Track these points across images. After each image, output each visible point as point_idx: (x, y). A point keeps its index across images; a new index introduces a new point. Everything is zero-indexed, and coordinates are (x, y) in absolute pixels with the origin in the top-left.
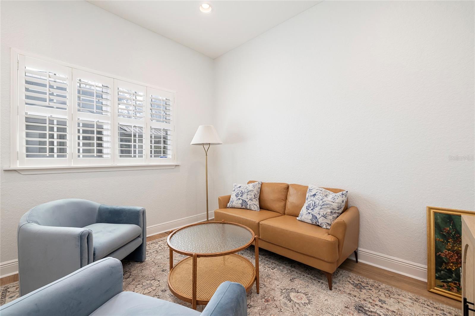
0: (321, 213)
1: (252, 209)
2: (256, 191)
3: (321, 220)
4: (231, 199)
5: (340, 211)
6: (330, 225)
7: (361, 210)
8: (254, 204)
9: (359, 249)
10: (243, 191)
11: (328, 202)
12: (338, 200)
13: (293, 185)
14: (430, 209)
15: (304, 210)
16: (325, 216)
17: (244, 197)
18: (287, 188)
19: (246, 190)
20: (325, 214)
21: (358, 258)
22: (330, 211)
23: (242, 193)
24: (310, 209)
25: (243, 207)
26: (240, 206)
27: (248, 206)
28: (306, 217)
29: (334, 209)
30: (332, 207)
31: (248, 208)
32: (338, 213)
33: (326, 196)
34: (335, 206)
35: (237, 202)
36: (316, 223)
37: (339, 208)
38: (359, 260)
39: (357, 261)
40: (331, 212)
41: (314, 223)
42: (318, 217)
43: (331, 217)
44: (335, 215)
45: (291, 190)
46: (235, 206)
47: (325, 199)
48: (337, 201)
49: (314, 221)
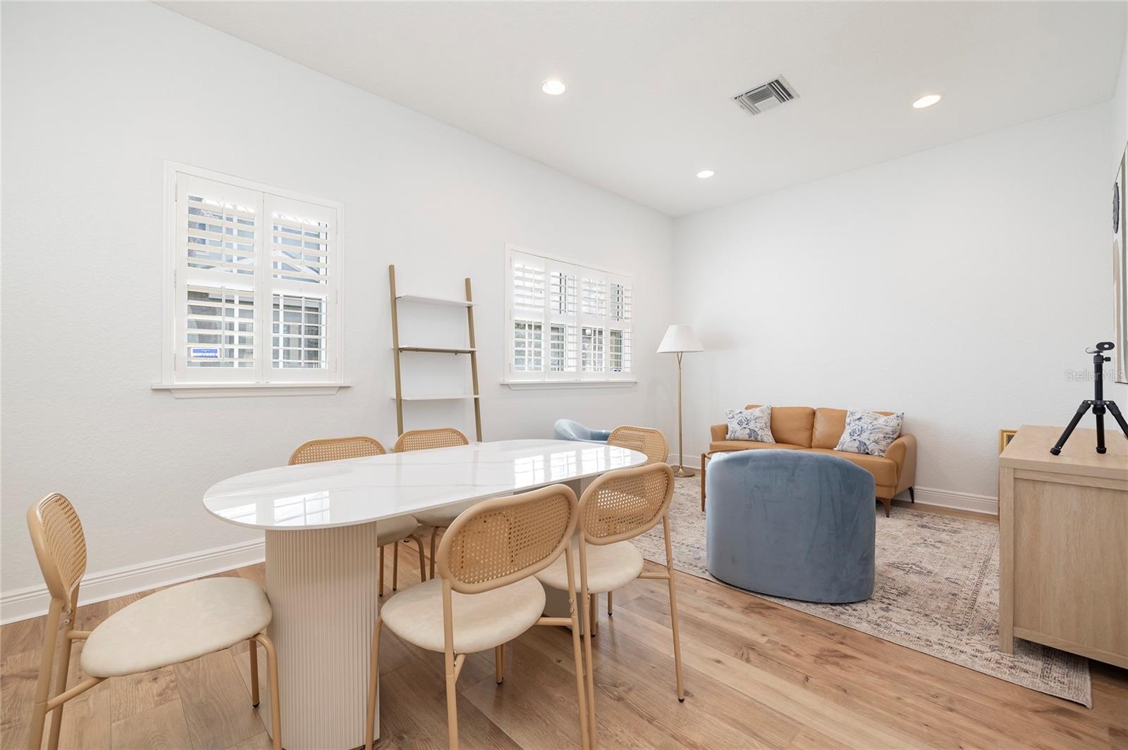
0: (872, 439)
1: (765, 441)
2: (766, 419)
3: (871, 447)
4: (729, 428)
5: (895, 436)
6: (883, 452)
7: (919, 438)
8: (767, 435)
9: (916, 487)
10: (749, 418)
11: (880, 426)
12: (893, 422)
13: (821, 409)
14: (1003, 432)
15: (845, 437)
16: (876, 442)
17: (752, 425)
18: (814, 413)
19: (752, 417)
20: (876, 438)
21: (915, 497)
22: (882, 435)
23: (748, 422)
24: (856, 435)
25: (751, 439)
26: (747, 437)
27: (759, 437)
28: (850, 444)
29: (887, 434)
30: (885, 431)
31: (760, 439)
32: (892, 438)
33: (876, 419)
34: (889, 429)
35: (742, 432)
36: (864, 450)
37: (894, 432)
38: (915, 501)
39: (913, 502)
40: (884, 437)
41: (862, 451)
42: (867, 443)
43: (884, 443)
44: (889, 441)
45: (818, 415)
46: (740, 438)
47: (875, 422)
48: (891, 424)
49: (862, 448)
